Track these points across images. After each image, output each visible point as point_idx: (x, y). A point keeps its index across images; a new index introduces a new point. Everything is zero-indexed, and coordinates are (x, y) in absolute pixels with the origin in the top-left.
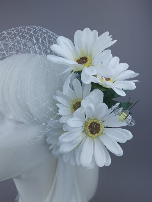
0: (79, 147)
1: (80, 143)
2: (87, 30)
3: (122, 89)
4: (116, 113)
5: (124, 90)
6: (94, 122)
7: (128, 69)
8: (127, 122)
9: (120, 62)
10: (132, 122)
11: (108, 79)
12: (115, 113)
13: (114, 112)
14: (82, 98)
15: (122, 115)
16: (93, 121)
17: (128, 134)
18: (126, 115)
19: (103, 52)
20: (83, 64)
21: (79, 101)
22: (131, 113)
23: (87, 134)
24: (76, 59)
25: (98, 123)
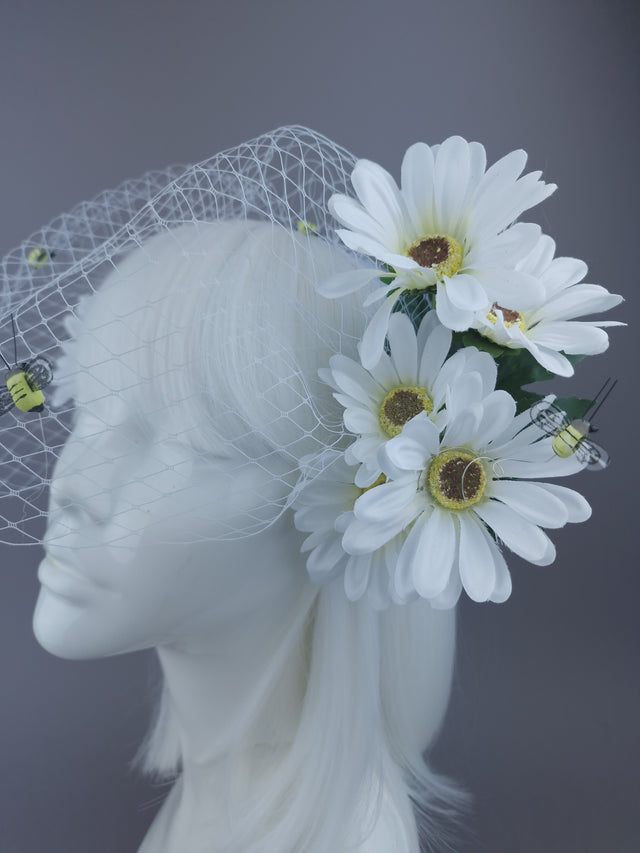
0: (405, 538)
1: (411, 525)
2: (455, 142)
3: (562, 352)
4: (545, 427)
5: (569, 357)
6: (460, 459)
7: (586, 281)
8: (581, 458)
9: (557, 255)
10: (597, 458)
11: (511, 316)
12: (542, 428)
13: (538, 423)
14: (415, 380)
15: (565, 435)
16: (458, 456)
17: (577, 505)
18: (579, 436)
19: (508, 227)
20: (433, 265)
21: (405, 390)
22: (596, 431)
23: (433, 498)
24: (405, 244)
25: (474, 464)
